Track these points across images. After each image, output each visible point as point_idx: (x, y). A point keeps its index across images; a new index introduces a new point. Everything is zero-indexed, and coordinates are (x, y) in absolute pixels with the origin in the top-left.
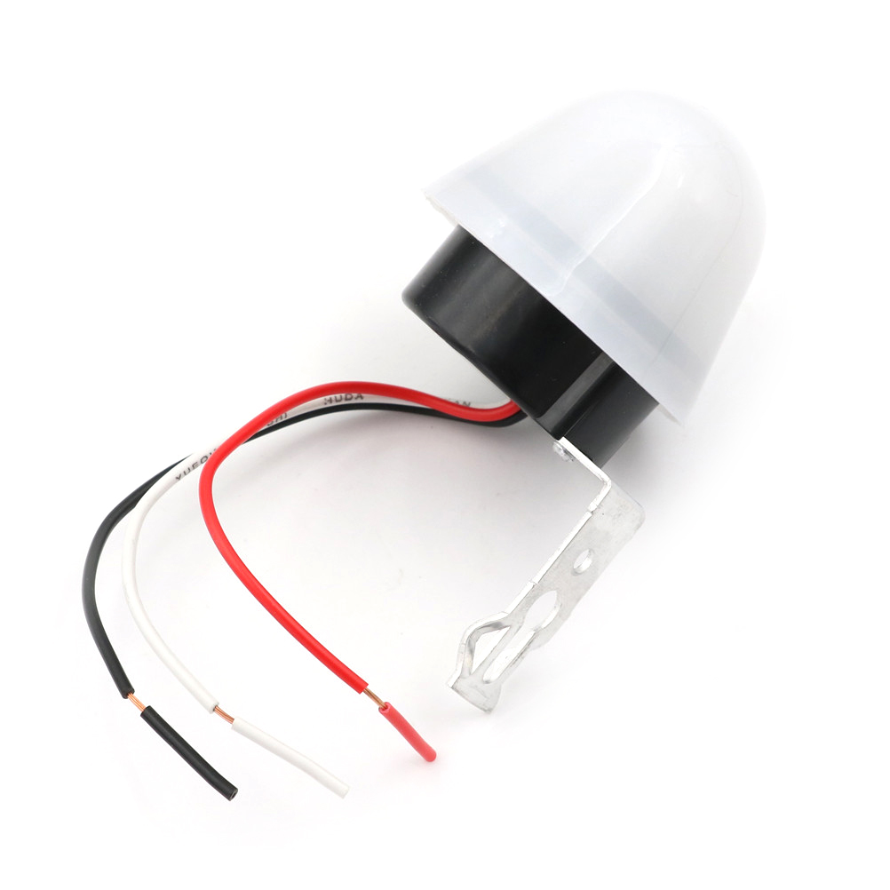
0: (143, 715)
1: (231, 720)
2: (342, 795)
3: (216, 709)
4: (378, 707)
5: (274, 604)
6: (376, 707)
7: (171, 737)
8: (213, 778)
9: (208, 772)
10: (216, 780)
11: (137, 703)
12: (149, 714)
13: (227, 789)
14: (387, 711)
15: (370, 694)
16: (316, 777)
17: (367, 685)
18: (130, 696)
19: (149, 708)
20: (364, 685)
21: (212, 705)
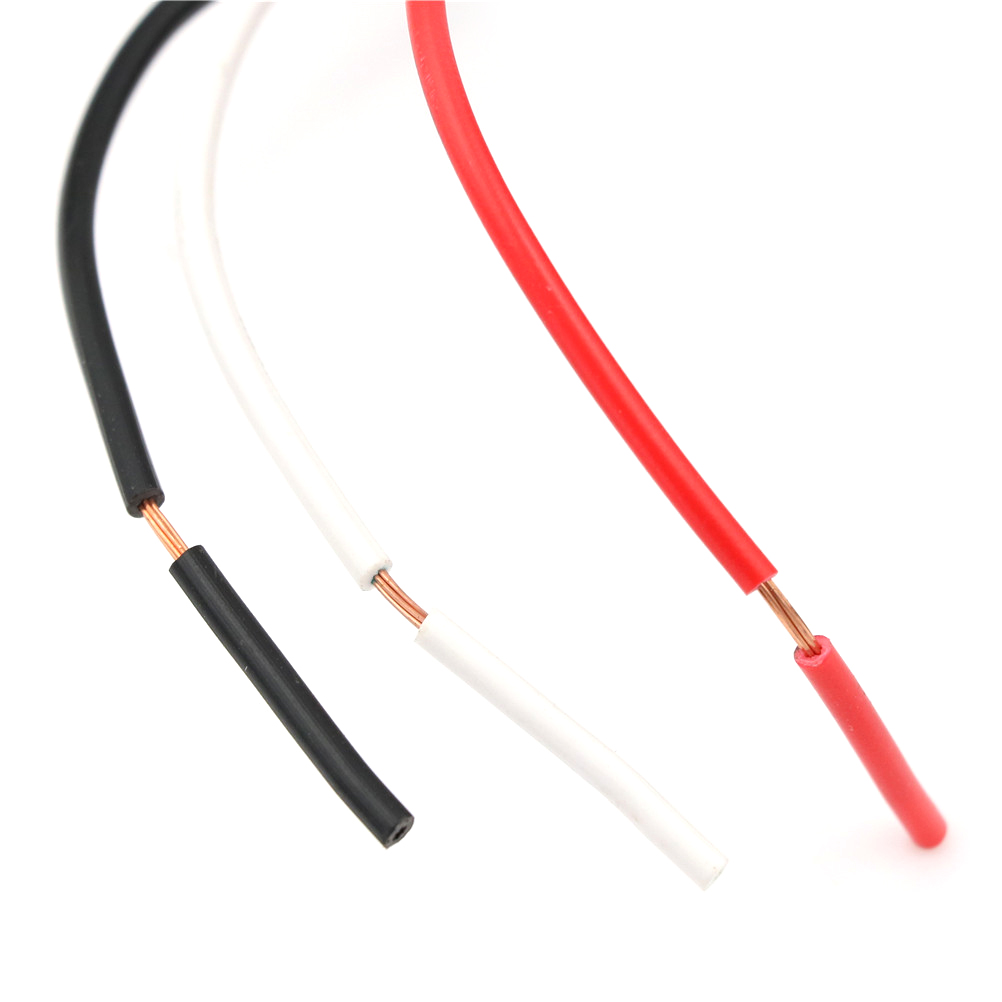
0: (179, 570)
1: (417, 615)
2: (704, 880)
3: (379, 578)
4: (794, 645)
5: (552, 287)
6: (791, 643)
7: (246, 641)
8: (347, 772)
9: (337, 758)
10: (354, 781)
11: (167, 532)
12: (194, 567)
13: (384, 813)
14: (817, 661)
15: (775, 599)
16: (635, 817)
17: (773, 571)
18: (148, 510)
19: (198, 553)
20: (759, 566)
21: (369, 566)
